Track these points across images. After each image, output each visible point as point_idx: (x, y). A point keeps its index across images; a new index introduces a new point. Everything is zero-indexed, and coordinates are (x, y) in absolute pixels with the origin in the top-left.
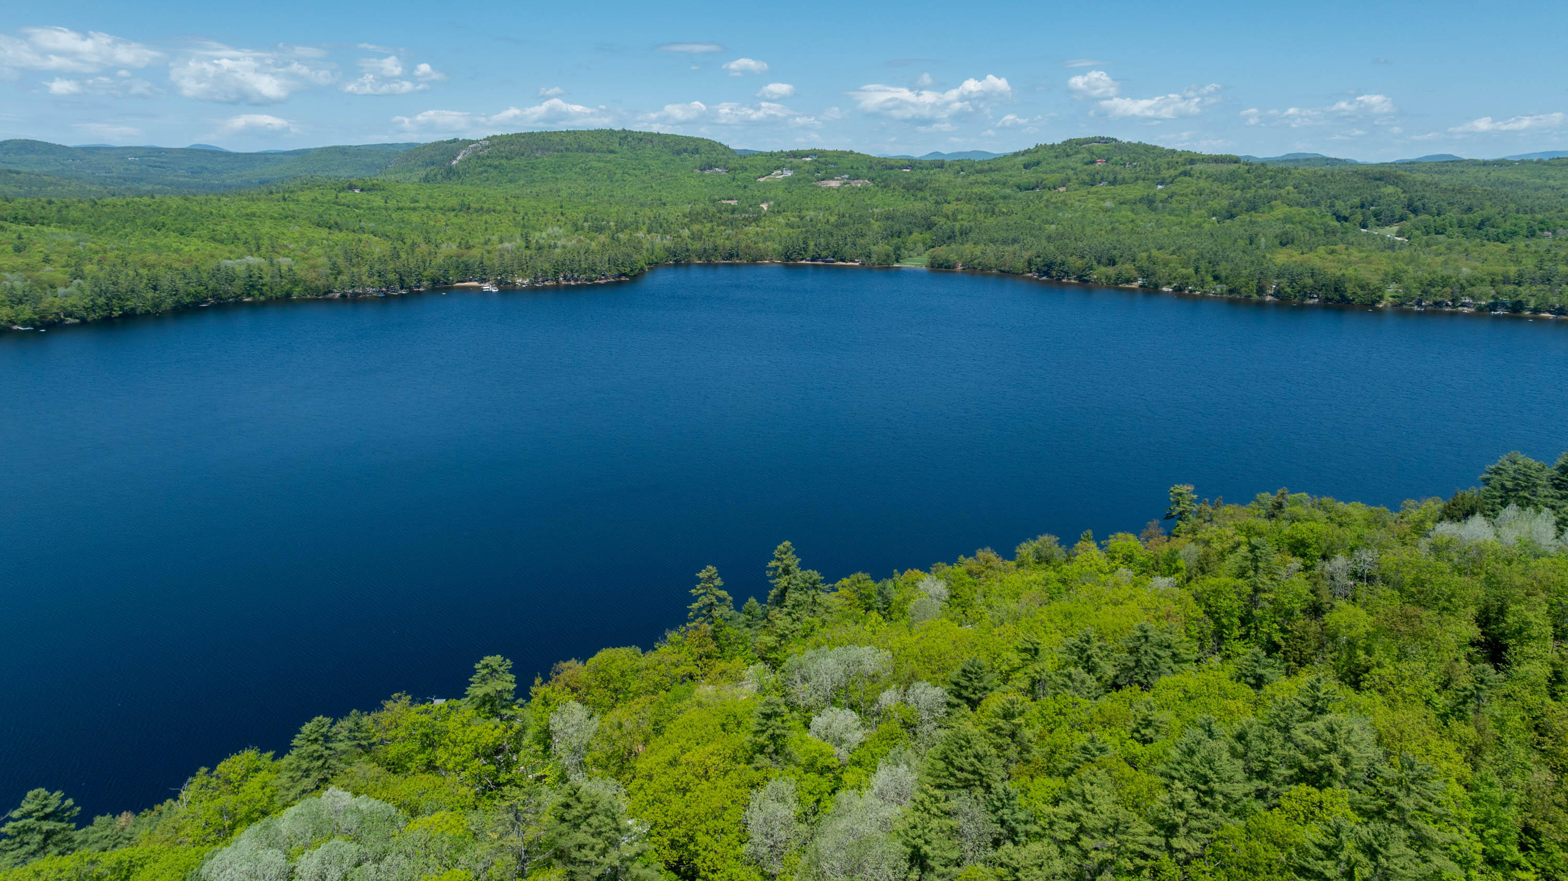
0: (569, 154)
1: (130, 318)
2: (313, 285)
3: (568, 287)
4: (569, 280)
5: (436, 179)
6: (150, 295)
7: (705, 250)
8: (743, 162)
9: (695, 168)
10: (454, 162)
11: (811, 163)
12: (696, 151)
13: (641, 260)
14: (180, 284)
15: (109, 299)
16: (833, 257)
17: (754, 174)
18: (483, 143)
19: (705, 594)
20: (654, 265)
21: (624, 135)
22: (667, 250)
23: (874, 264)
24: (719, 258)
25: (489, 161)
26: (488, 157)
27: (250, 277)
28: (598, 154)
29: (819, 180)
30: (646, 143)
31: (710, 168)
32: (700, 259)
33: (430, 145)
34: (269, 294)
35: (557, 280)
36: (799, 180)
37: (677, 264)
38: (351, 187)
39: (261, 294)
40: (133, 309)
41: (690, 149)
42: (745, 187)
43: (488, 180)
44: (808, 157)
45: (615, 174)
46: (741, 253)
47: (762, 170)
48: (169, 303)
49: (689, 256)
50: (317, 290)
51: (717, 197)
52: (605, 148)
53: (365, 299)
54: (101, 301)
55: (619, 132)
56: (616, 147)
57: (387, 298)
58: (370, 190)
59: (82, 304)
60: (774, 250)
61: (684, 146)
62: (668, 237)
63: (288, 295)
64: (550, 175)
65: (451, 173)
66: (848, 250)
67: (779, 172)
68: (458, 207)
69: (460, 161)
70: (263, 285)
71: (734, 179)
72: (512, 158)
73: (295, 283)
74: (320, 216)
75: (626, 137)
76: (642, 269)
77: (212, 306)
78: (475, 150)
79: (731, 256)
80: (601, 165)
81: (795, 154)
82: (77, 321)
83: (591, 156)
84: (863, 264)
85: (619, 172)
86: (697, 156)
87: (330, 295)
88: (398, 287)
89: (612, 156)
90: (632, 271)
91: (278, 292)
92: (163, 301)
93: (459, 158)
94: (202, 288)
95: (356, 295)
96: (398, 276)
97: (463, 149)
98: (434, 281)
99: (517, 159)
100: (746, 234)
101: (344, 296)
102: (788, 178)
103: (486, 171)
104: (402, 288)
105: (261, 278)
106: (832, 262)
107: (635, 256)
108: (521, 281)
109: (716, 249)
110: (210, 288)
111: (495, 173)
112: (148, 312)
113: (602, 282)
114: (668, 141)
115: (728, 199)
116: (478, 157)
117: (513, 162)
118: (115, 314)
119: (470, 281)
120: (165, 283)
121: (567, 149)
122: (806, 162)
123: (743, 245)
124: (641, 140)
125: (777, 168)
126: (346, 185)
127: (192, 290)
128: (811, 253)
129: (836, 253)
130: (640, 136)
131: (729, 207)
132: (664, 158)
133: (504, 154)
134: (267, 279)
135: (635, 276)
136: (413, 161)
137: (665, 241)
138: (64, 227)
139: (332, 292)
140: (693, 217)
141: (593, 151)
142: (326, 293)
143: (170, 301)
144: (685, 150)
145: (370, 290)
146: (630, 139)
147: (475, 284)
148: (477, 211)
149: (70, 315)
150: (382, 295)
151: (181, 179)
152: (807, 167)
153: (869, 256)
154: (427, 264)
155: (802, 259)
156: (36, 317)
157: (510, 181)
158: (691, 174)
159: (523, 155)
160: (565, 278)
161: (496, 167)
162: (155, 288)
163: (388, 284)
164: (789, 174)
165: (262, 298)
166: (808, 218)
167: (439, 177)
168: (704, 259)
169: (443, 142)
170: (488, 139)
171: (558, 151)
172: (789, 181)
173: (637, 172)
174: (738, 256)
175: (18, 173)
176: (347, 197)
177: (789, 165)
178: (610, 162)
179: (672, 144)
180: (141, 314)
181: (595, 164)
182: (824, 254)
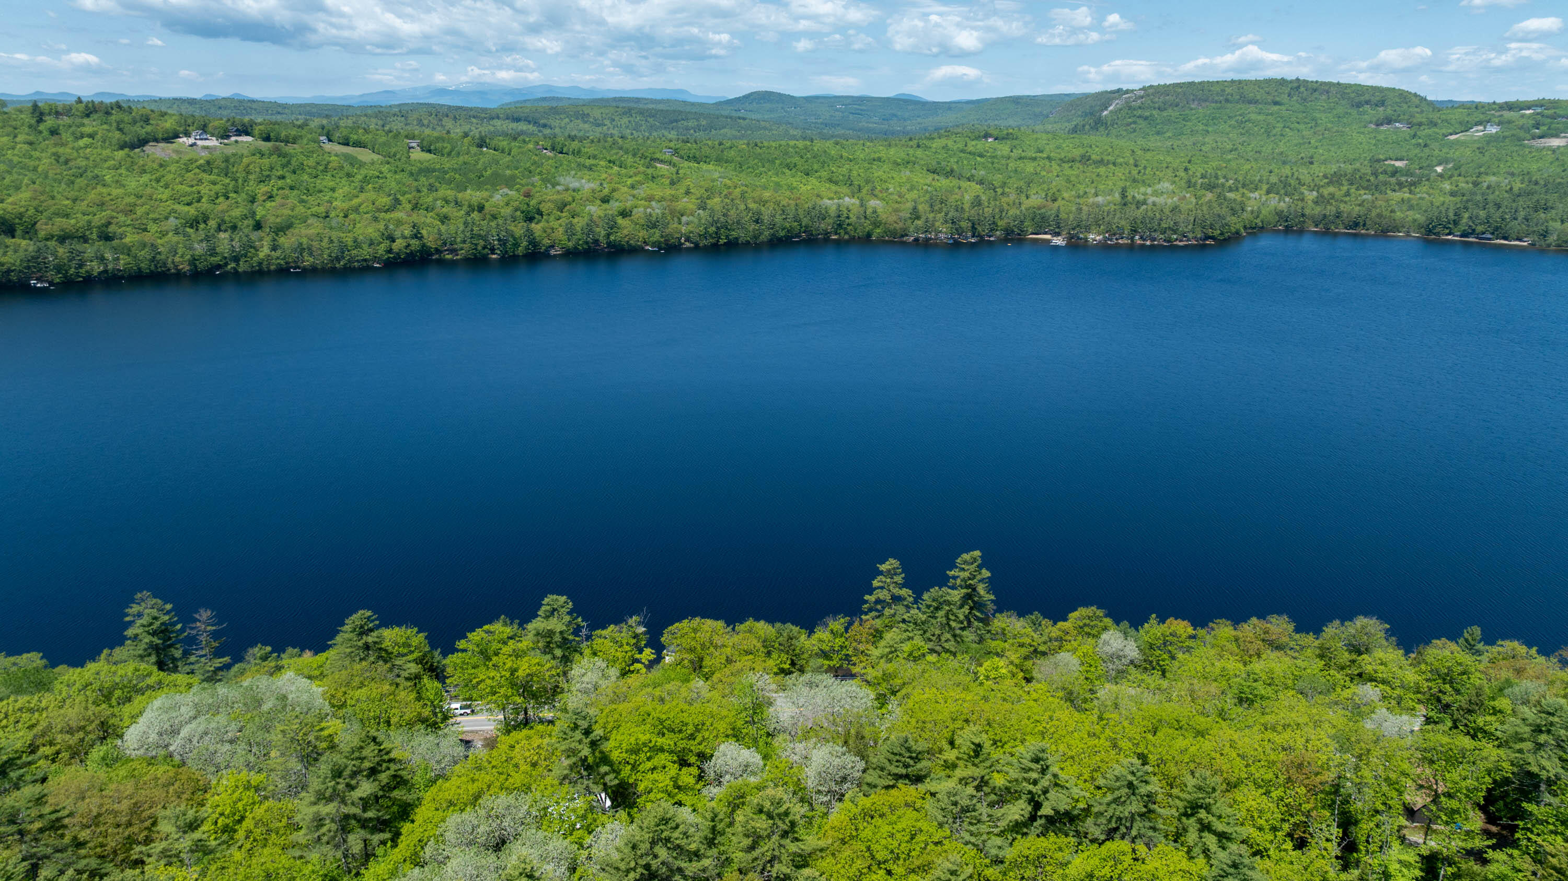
0: (1229, 105)
1: (733, 245)
2: (892, 227)
3: (1143, 246)
4: (1144, 240)
5: (1084, 129)
6: (752, 227)
7: (1325, 216)
8: (1435, 116)
9: (1371, 122)
10: (1105, 113)
11: (1530, 116)
12: (1382, 103)
13: (1235, 223)
14: (778, 219)
15: (718, 228)
16: (1493, 234)
17: (1444, 131)
18: (1138, 93)
19: (882, 588)
20: (1256, 230)
21: (1296, 85)
22: (1279, 214)
23: (1549, 245)
24: (1341, 226)
25: (1139, 112)
26: (1140, 108)
27: (839, 216)
28: (1260, 106)
29: (1534, 137)
30: (1321, 94)
31: (1389, 122)
32: (1316, 226)
33: (1093, 94)
34: (852, 233)
35: (1132, 239)
36: (1505, 138)
37: (1288, 230)
38: (986, 136)
39: (846, 233)
40: (737, 239)
41: (1374, 100)
42: (1426, 146)
43: (1135, 131)
44: (1529, 108)
45: (1274, 128)
46: (1368, 222)
47: (1457, 126)
48: (766, 235)
49: (1304, 222)
50: (894, 233)
51: (1381, 157)
52: (1270, 98)
53: (936, 245)
54: (712, 229)
55: (1291, 82)
56: (1284, 98)
57: (956, 245)
58: (1003, 138)
59: (697, 231)
60: (1415, 220)
61: (1367, 97)
62: (1287, 199)
63: (869, 235)
64: (1201, 127)
65: (1099, 124)
66: (1515, 226)
67: (1481, 128)
68: (1078, 159)
69: (1111, 112)
70: (848, 225)
71: (1414, 136)
72: (1165, 109)
73: (876, 224)
74: (939, 163)
75: (1299, 87)
76: (1237, 233)
77: (804, 241)
78: (1127, 101)
79: (1356, 225)
80: (1261, 117)
81: (1510, 106)
82: (692, 245)
83: (1252, 108)
84: (1533, 245)
85: (1280, 125)
86: (1381, 109)
87: (905, 239)
88: (969, 234)
89: (1276, 108)
90: (1222, 234)
91: (860, 233)
92: (761, 234)
93: (1111, 108)
94: (796, 224)
95: (928, 240)
96: (970, 224)
97: (1115, 99)
98: (1008, 231)
99: (1170, 110)
100: (1387, 201)
101: (916, 240)
102: (1491, 136)
103: (1135, 123)
104: (973, 236)
105: (848, 218)
106: (1490, 239)
107: (1228, 219)
108: (1094, 237)
109: (1338, 215)
110: (803, 224)
111: (1142, 124)
112: (748, 242)
113: (1181, 244)
114: (1348, 91)
115: (1397, 160)
116: (1130, 108)
117: (1165, 114)
118: (721, 242)
119: (1046, 233)
120: (766, 218)
121: (1227, 101)
122: (1523, 116)
123: (1374, 213)
124: (1315, 90)
125: (1478, 123)
126: (982, 134)
127: (788, 225)
128: (1463, 226)
129: (1497, 228)
130: (1315, 86)
131: (1390, 169)
132: (1340, 110)
133: (1157, 105)
134: (853, 219)
135: (1225, 240)
136: (1073, 112)
137: (1282, 204)
138: (719, 165)
139: (907, 235)
140: (1335, 179)
141: (1256, 102)
142: (903, 236)
143: (767, 233)
144: (1367, 102)
145: (942, 236)
146: (1302, 89)
147: (1048, 237)
148: (1095, 162)
149: (687, 240)
150: (951, 241)
151: (870, 125)
152: (1522, 122)
153: (1545, 234)
154: (1004, 214)
155: (1449, 234)
156: (662, 240)
157: (1158, 133)
158: (1362, 130)
159: (1176, 106)
160: (1141, 238)
161: (1146, 118)
162: (757, 221)
163: (960, 231)
164: (1493, 130)
165: (846, 237)
166: (1485, 185)
167: (1087, 127)
168: (1321, 226)
169: (1106, 92)
170: (1144, 89)
171: (1216, 102)
172: (1491, 140)
173: (1302, 127)
174: (1364, 225)
175: (744, 119)
176: (980, 145)
177: (1497, 120)
178: (1272, 114)
179: (1353, 95)
180: (743, 243)
181: (1253, 116)
182: (1480, 229)
